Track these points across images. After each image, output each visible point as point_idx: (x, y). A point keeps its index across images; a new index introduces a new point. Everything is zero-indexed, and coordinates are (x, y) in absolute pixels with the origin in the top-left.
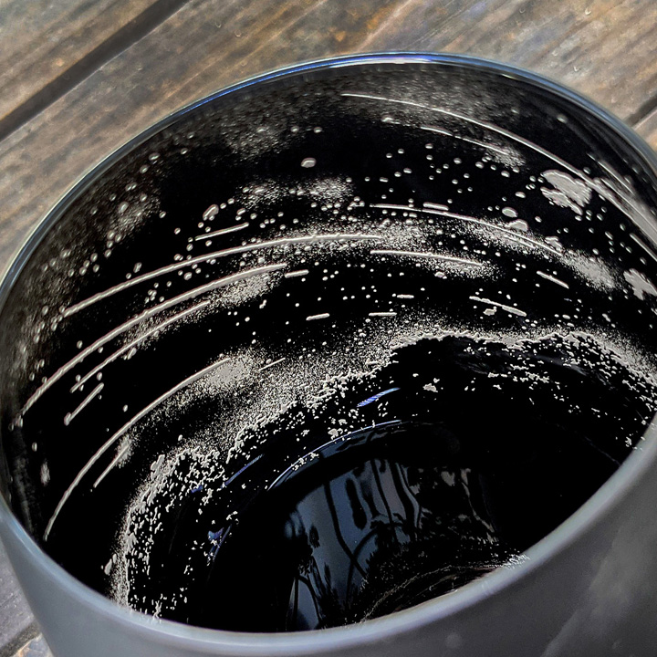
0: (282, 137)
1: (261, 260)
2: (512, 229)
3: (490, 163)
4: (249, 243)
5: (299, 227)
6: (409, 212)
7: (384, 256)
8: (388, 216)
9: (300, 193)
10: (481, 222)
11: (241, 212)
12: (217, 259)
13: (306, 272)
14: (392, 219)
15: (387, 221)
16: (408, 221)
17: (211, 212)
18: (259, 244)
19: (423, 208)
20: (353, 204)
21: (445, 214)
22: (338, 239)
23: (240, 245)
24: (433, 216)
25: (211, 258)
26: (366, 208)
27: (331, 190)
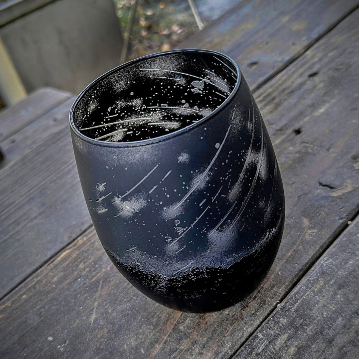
0: (126, 84)
1: (121, 127)
2: (185, 107)
3: (178, 85)
4: (118, 121)
5: (130, 116)
6: (157, 108)
7: (152, 125)
8: (152, 111)
9: (130, 104)
10: (176, 107)
11: (116, 110)
12: (111, 125)
13: (132, 132)
14: (153, 111)
15: (152, 112)
16: (157, 112)
17: (109, 109)
18: (120, 122)
19: (161, 106)
20: (143, 107)
21: (167, 107)
22: (140, 120)
23: (116, 121)
24: (164, 109)
25: (109, 125)
26: (146, 109)
27: (137, 103)
